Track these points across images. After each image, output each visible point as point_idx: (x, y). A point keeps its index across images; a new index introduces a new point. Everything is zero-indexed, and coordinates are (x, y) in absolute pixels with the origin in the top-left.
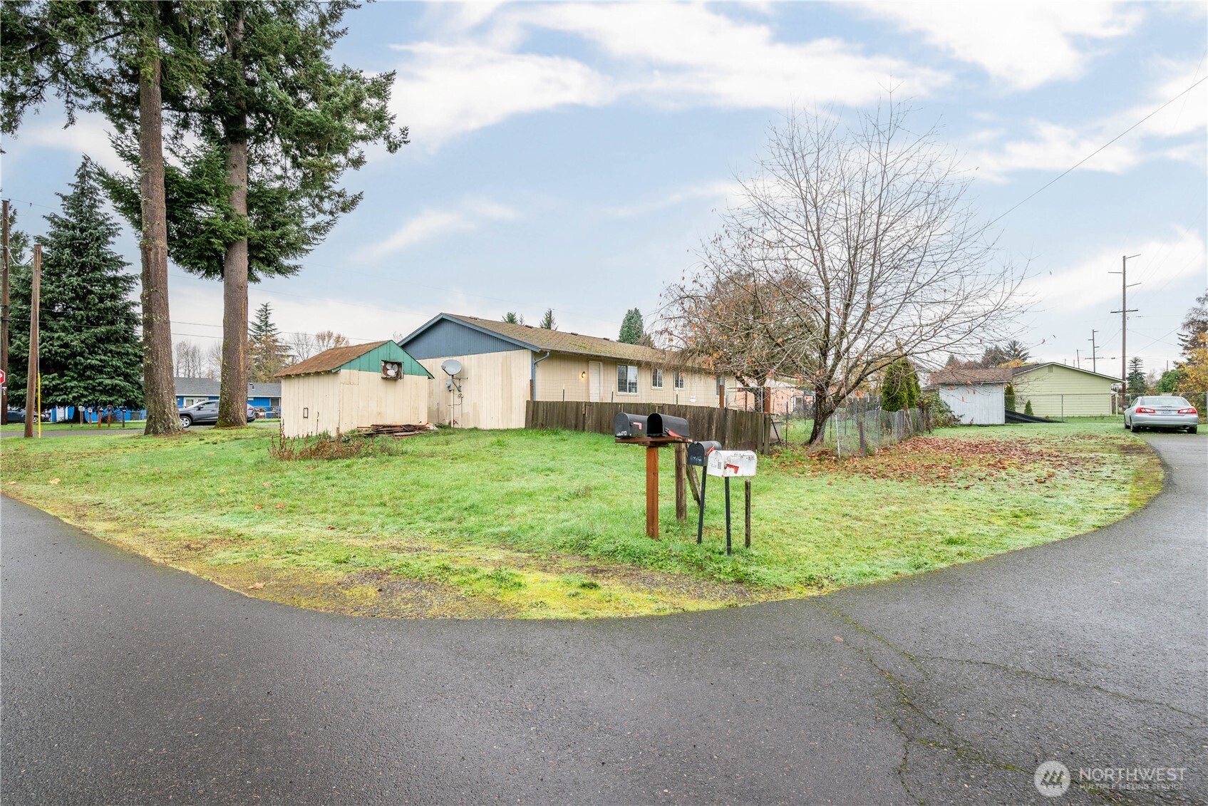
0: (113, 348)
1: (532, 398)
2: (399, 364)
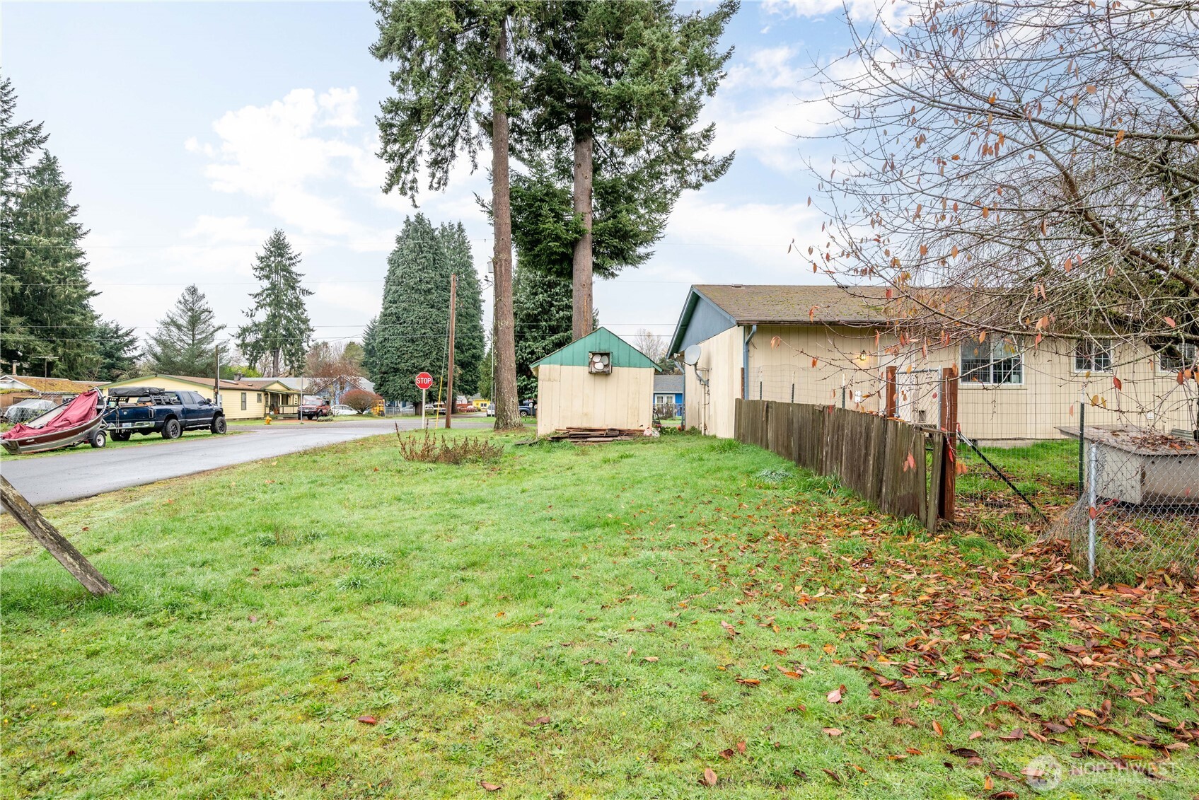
1: (743, 396)
2: (608, 354)
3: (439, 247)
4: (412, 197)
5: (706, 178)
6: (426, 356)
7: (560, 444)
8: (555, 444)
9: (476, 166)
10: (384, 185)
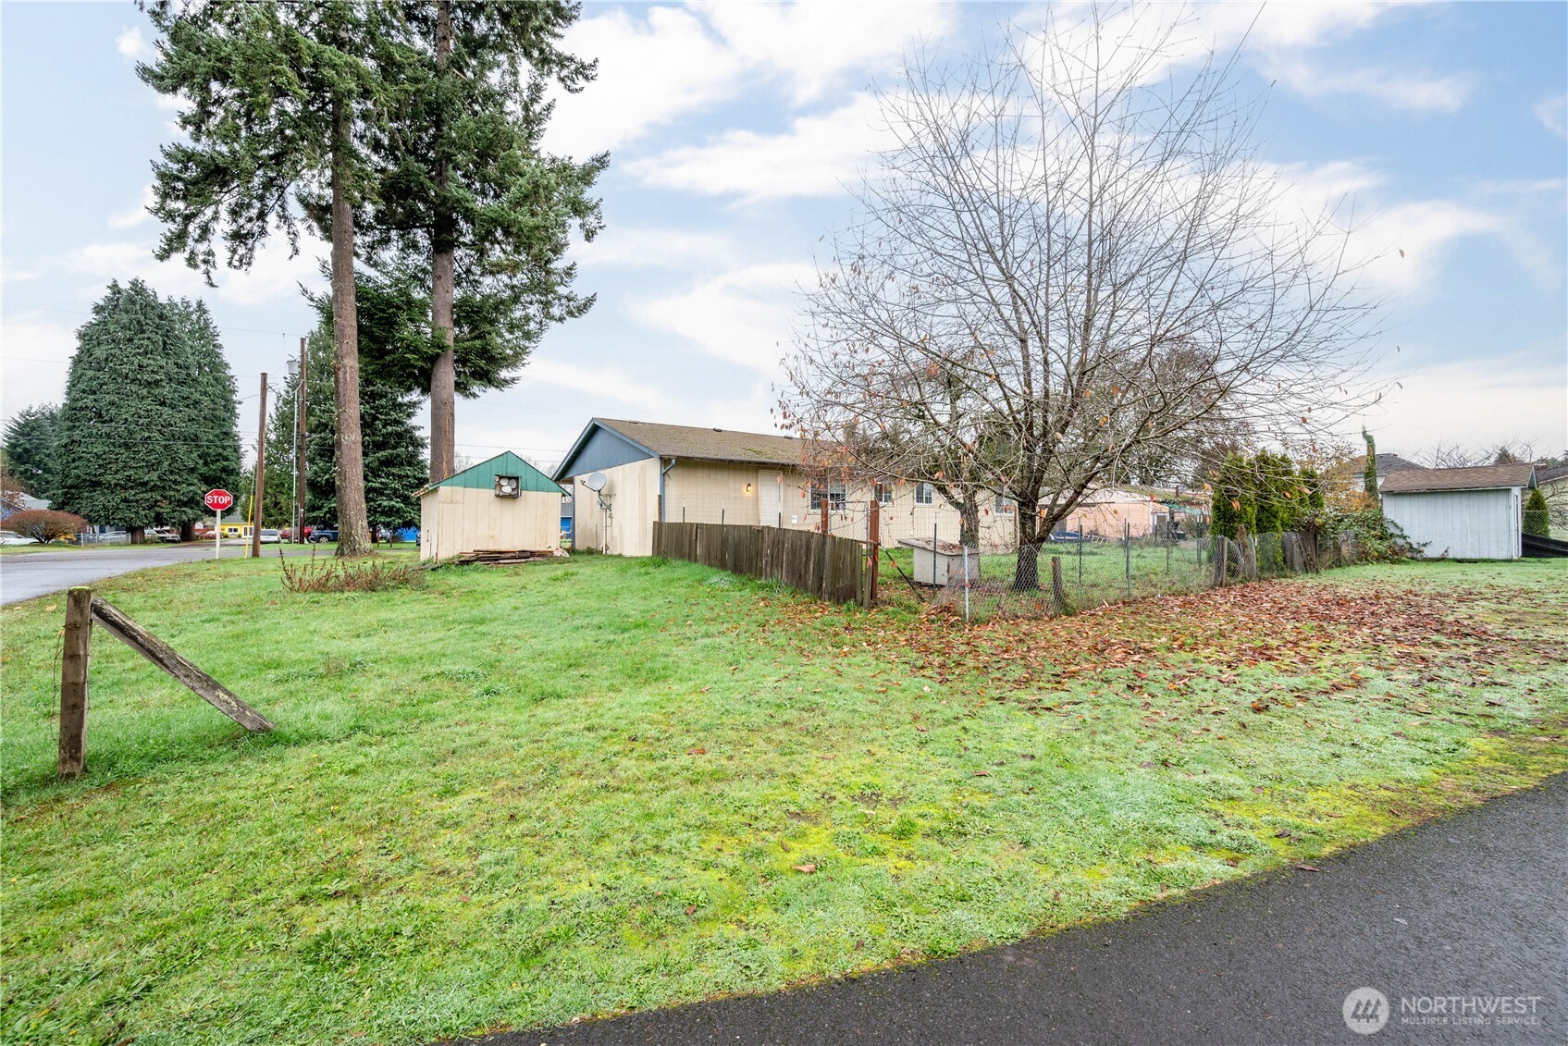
0: (394, 470)
1: (660, 518)
2: (517, 479)
3: (173, 329)
4: (207, 273)
5: (571, 313)
6: (151, 467)
7: (472, 567)
8: (466, 567)
9: (296, 252)
10: (157, 250)
